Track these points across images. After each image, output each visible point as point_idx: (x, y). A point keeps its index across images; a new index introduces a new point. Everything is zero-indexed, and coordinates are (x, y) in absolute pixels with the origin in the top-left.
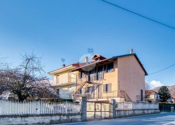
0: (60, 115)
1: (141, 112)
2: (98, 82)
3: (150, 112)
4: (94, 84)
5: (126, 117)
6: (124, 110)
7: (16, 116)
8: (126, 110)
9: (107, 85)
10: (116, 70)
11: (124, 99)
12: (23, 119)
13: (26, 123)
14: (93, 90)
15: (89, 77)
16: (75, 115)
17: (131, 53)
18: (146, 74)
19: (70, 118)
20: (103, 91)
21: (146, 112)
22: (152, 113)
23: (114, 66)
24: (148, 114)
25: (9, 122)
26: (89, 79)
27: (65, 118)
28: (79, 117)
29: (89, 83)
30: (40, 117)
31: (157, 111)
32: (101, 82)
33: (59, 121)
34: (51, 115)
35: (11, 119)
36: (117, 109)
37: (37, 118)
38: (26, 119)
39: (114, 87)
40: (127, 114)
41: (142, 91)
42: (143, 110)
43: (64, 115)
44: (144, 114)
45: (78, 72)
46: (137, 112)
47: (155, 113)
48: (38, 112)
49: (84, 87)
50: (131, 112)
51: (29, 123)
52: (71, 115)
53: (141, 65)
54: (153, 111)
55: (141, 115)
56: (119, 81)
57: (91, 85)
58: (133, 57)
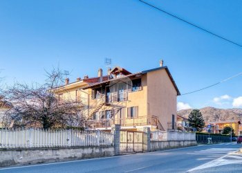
0: (92, 147)
1: (176, 144)
2: (120, 104)
3: (186, 143)
4: (114, 106)
5: (161, 150)
6: (159, 142)
7: (46, 149)
8: (161, 142)
9: (132, 108)
10: (145, 88)
11: (156, 127)
12: (54, 151)
13: (58, 157)
14: (113, 115)
15: (107, 97)
16: (108, 147)
17: (161, 66)
18: (178, 94)
19: (103, 150)
20: (126, 117)
21: (182, 143)
22: (188, 146)
23: (143, 83)
24: (184, 146)
25: (40, 156)
26: (107, 100)
27: (98, 151)
28: (111, 150)
29: (107, 105)
30: (72, 150)
31: (194, 142)
32: (124, 105)
33: (91, 154)
34: (83, 147)
35: (42, 152)
36: (151, 140)
37: (68, 151)
38: (58, 152)
39: (143, 111)
40: (162, 147)
41: (173, 116)
42: (179, 141)
43: (97, 147)
44: (180, 146)
45: (90, 90)
46: (172, 144)
47: (191, 145)
48: (69, 144)
49: (100, 110)
50: (166, 144)
51: (60, 157)
52: (104, 148)
53: (173, 82)
54: (190, 143)
55: (177, 147)
56: (148, 104)
57: (110, 108)
58: (164, 72)
